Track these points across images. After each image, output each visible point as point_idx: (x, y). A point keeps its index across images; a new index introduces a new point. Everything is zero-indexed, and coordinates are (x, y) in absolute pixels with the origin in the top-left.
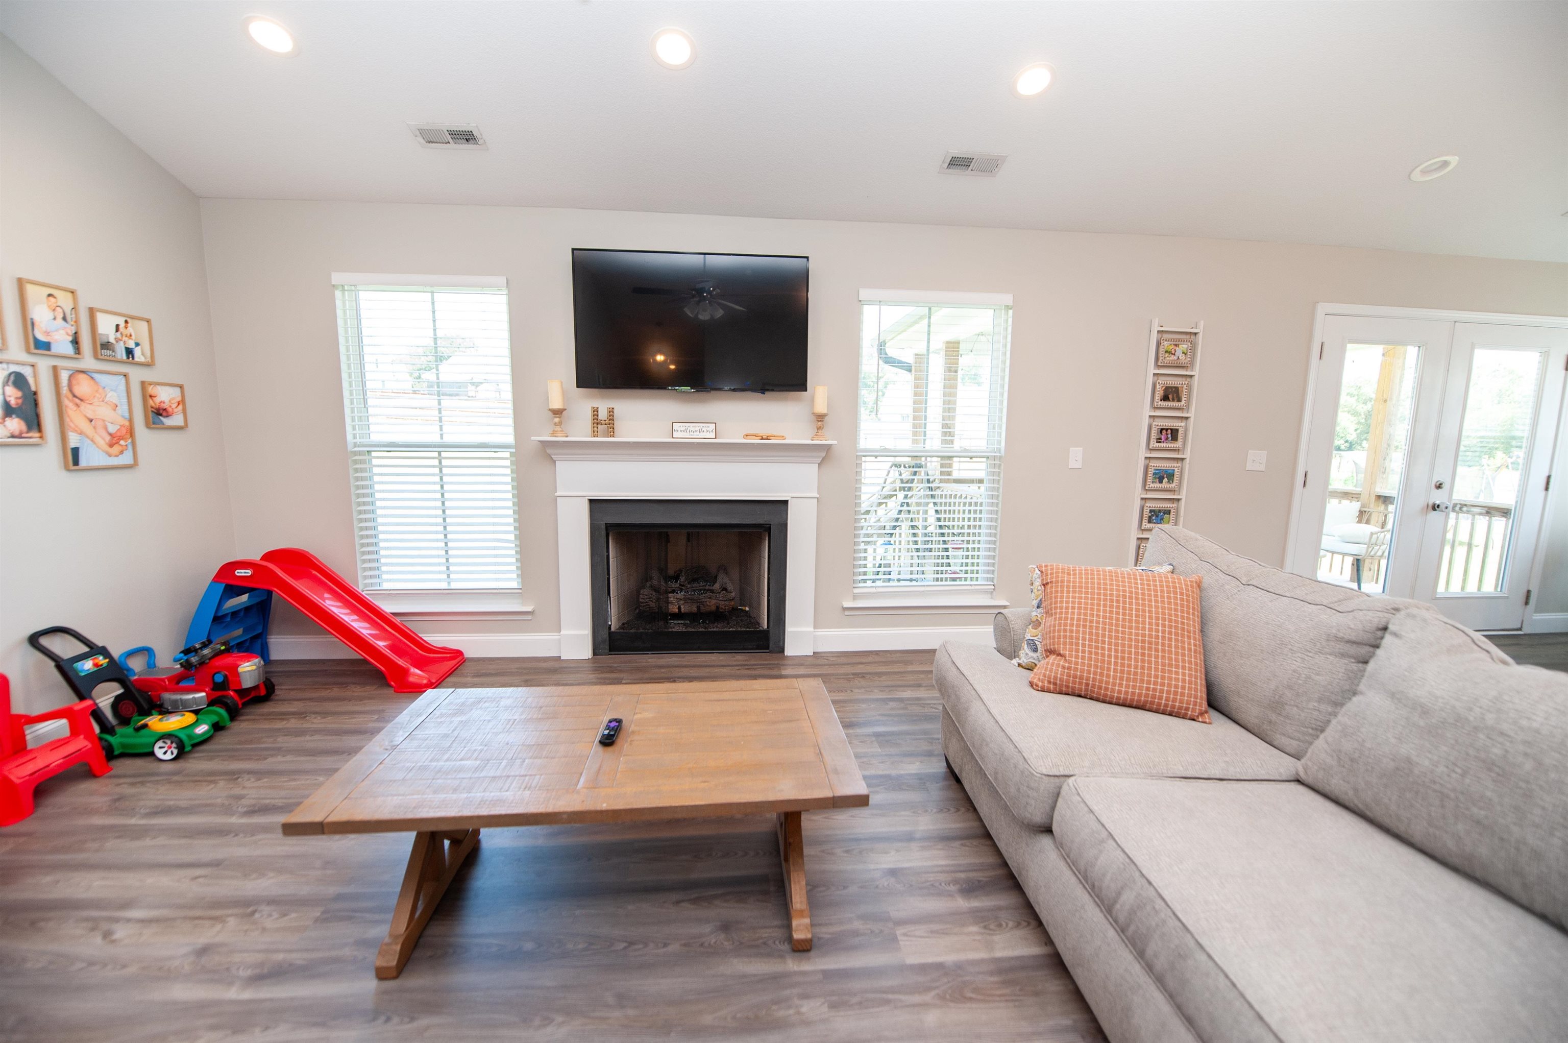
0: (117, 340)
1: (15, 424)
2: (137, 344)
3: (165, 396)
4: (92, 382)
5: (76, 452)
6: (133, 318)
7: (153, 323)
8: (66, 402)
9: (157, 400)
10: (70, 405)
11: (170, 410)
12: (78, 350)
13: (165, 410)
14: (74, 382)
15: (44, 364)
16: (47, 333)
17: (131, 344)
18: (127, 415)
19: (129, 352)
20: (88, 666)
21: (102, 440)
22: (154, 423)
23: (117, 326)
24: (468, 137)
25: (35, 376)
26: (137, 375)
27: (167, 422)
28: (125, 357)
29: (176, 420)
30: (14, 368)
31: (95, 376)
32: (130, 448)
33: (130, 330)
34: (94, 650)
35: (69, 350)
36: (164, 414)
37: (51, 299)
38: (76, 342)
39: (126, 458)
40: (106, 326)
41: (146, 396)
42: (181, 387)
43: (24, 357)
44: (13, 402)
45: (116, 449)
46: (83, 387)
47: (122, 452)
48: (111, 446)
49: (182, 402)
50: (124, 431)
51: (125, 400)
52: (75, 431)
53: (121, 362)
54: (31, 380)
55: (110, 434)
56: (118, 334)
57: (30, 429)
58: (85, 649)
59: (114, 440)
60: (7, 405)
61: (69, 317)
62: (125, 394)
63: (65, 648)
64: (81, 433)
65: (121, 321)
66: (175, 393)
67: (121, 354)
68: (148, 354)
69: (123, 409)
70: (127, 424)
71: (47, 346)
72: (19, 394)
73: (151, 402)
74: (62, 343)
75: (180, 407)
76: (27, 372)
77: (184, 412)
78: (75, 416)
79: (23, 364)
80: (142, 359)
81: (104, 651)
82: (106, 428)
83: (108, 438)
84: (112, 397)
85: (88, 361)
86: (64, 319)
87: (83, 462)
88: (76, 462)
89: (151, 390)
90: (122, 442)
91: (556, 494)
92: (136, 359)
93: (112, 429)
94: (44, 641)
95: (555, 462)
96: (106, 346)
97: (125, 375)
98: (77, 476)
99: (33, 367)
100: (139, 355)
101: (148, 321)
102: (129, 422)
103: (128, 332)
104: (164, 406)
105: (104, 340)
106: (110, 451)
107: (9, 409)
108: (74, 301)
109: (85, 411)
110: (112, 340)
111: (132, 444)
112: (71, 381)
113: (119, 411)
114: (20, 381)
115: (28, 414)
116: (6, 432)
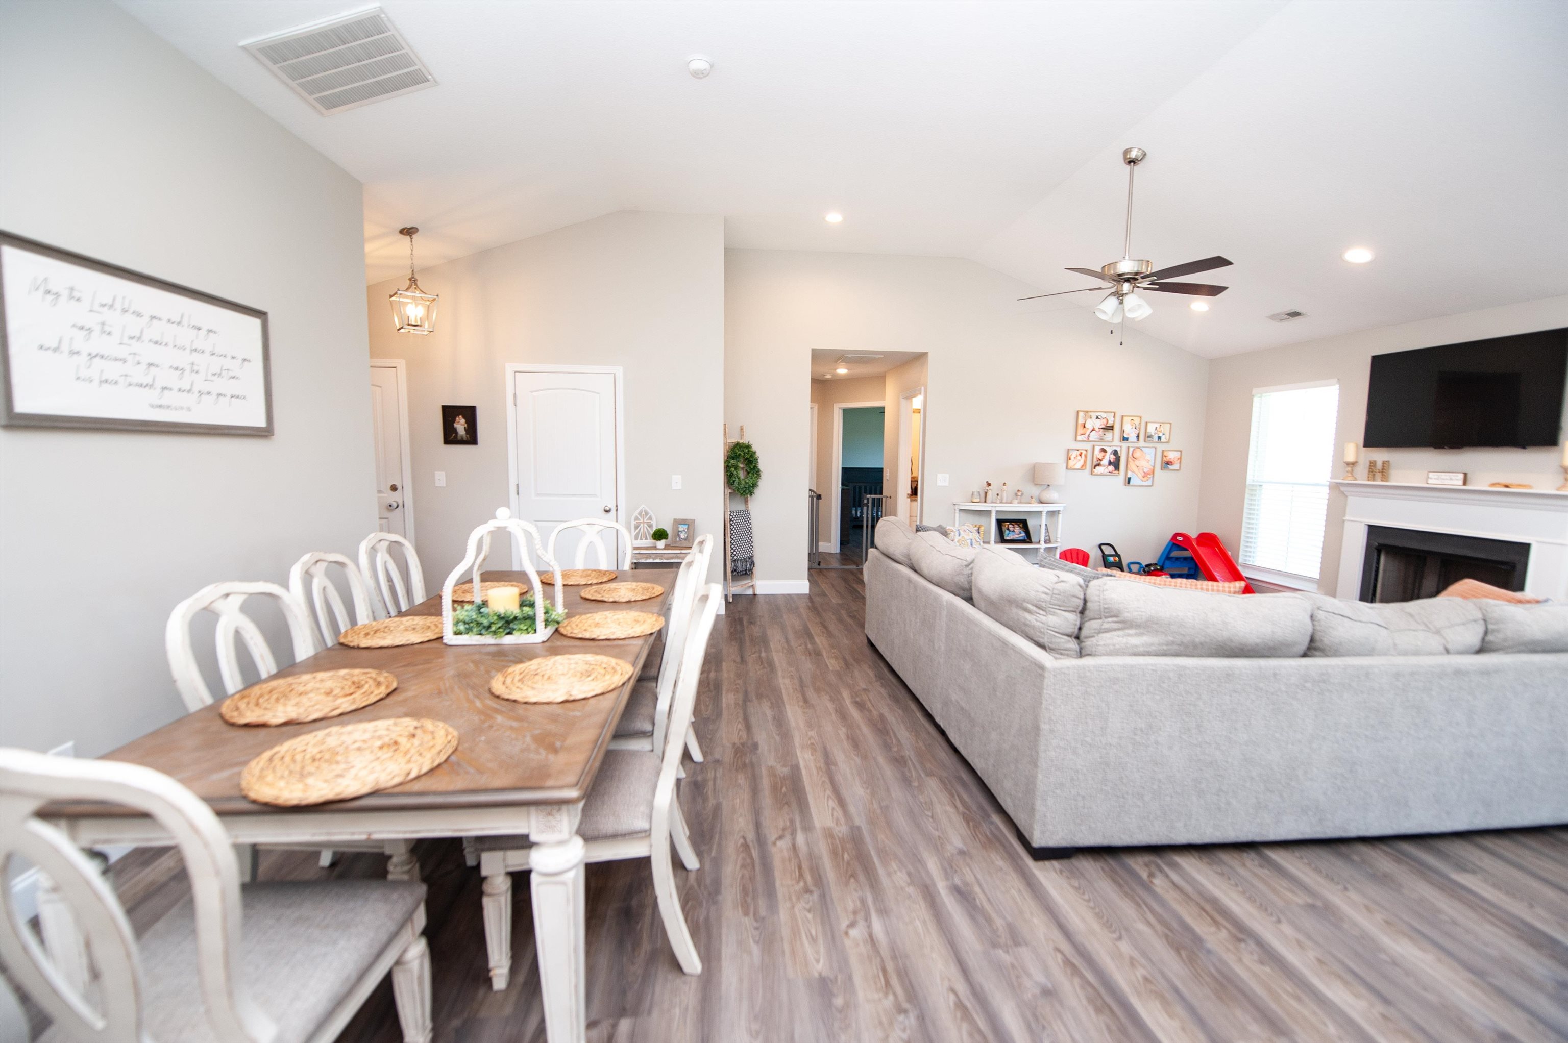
0: (1155, 433)
1: (1111, 468)
2: (1163, 434)
3: (1172, 456)
4: (1141, 451)
5: (1129, 479)
6: (1163, 423)
7: (1172, 424)
8: (1130, 459)
9: (1168, 458)
10: (1131, 461)
11: (1173, 462)
12: (1138, 440)
13: (1171, 462)
15: (1125, 445)
16: (1128, 434)
17: (1161, 435)
18: (1153, 464)
19: (1159, 438)
20: (1111, 559)
21: (1140, 475)
22: (1163, 468)
23: (1156, 428)
24: (1295, 314)
25: (1121, 450)
26: (1160, 447)
27: (1171, 467)
29: (1176, 466)
30: (1114, 448)
31: (1143, 449)
32: (1151, 478)
33: (1162, 429)
34: (1117, 555)
35: (1135, 439)
36: (1170, 464)
37: (1132, 421)
38: (1138, 437)
39: (1149, 483)
40: (1151, 429)
41: (1163, 456)
42: (1181, 451)
43: (1119, 444)
44: (1112, 460)
45: (1146, 478)
46: (1138, 454)
47: (1148, 480)
48: (1144, 477)
49: (1180, 458)
50: (1150, 471)
51: (1153, 459)
52: (1131, 471)
53: (1155, 442)
54: (1119, 452)
55: (1144, 473)
56: (1156, 431)
57: (1116, 469)
58: (1113, 553)
59: (1146, 475)
60: (1110, 461)
61: (1137, 427)
63: (1108, 551)
64: (1133, 472)
65: (1158, 425)
66: (1177, 454)
67: (1156, 439)
68: (1168, 438)
69: (1152, 463)
70: (1152, 468)
71: (1127, 439)
72: (1115, 457)
73: (1165, 459)
74: (1133, 438)
75: (1179, 461)
76: (1118, 449)
77: (1180, 463)
78: (1132, 465)
80: (1165, 441)
81: (1119, 556)
82: (1143, 470)
83: (1143, 474)
84: (1148, 457)
85: (1141, 443)
86: (1135, 428)
87: (1131, 483)
88: (1129, 483)
89: (1165, 454)
90: (1149, 476)
91: (1344, 519)
92: (1162, 441)
93: (1146, 470)
94: (1103, 547)
95: (1346, 496)
96: (1150, 436)
97: (1155, 448)
98: (1128, 488)
99: (1121, 447)
100: (1163, 439)
101: (1170, 424)
102: (1154, 467)
103: (1160, 430)
104: (1171, 460)
105: (1149, 434)
106: (1143, 479)
107: (1110, 463)
108: (1141, 420)
109: (1137, 463)
110: (1153, 434)
111: (1153, 476)
112: (1133, 452)
113: (1150, 463)
114: (1115, 453)
115: (1116, 464)
116: (1107, 471)
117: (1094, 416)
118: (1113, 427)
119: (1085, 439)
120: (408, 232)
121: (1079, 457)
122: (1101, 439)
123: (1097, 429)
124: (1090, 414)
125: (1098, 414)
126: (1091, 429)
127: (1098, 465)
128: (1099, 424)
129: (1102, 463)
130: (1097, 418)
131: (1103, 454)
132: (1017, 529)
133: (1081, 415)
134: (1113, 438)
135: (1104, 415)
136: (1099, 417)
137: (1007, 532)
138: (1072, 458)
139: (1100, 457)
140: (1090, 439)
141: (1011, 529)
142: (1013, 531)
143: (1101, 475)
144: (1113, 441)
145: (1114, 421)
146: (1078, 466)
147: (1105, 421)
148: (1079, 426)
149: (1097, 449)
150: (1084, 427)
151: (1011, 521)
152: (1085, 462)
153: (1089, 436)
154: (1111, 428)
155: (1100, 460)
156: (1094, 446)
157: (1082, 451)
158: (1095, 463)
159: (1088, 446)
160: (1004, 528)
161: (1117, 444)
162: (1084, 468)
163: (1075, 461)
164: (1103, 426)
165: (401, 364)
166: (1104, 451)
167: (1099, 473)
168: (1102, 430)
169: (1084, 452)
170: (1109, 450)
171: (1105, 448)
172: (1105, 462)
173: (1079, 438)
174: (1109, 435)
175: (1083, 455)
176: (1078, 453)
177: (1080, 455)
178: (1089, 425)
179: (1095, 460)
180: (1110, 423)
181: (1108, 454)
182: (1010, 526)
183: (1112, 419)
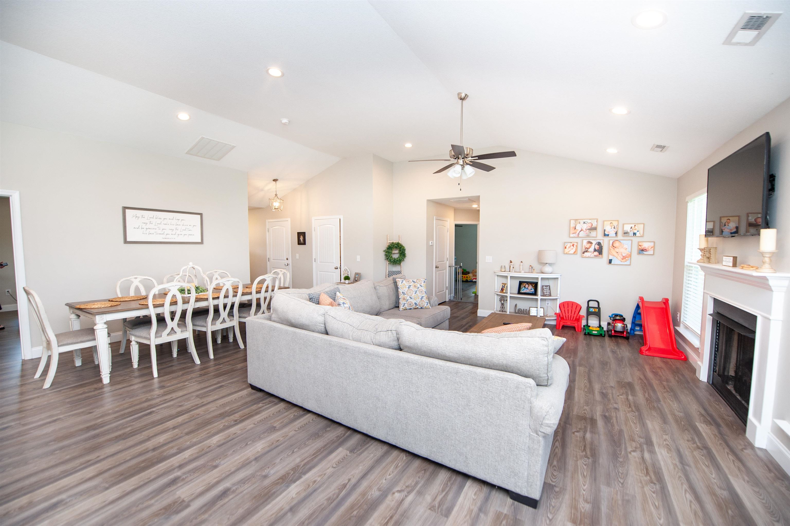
0: (630, 231)
1: (596, 253)
2: (638, 231)
3: (645, 245)
4: (620, 243)
5: (611, 260)
6: (637, 224)
7: (646, 224)
8: (610, 248)
9: (643, 247)
10: (612, 249)
11: (648, 250)
12: (617, 235)
14: (614, 243)
15: (606, 239)
16: (609, 232)
17: (635, 231)
18: (630, 251)
19: (634, 234)
20: (592, 309)
21: (620, 257)
22: (639, 253)
23: (631, 227)
25: (603, 242)
26: (635, 240)
27: (645, 253)
28: (632, 235)
29: (651, 252)
30: (598, 241)
31: (621, 241)
32: (629, 260)
33: (636, 227)
35: (615, 235)
36: (645, 251)
37: (611, 224)
38: (616, 233)
39: (628, 263)
40: (627, 228)
41: (639, 245)
42: (654, 242)
43: (602, 238)
44: (596, 249)
45: (624, 260)
46: (616, 244)
47: (626, 261)
48: (623, 259)
49: (654, 247)
50: (628, 255)
51: (630, 247)
52: (612, 255)
53: (631, 236)
54: (602, 244)
56: (631, 229)
57: (600, 254)
58: (597, 306)
59: (624, 258)
60: (595, 249)
61: (615, 228)
62: (630, 245)
64: (614, 256)
65: (633, 226)
66: (652, 244)
67: (631, 234)
68: (642, 233)
69: (629, 250)
70: (630, 253)
71: (608, 235)
72: (599, 247)
73: (640, 247)
74: (612, 234)
75: (653, 249)
76: (601, 242)
77: (654, 250)
78: (613, 252)
79: (601, 240)
80: (639, 235)
81: (599, 309)
82: (621, 254)
83: (622, 257)
84: (626, 246)
85: (620, 237)
86: (614, 228)
87: (613, 262)
88: (610, 263)
89: (641, 244)
90: (627, 258)
91: (704, 291)
92: (637, 235)
93: (624, 255)
96: (627, 233)
97: (632, 240)
98: (610, 266)
99: (603, 240)
100: (638, 234)
101: (644, 224)
102: (631, 253)
103: (635, 228)
104: (646, 248)
105: (626, 231)
106: (623, 261)
107: (595, 250)
108: (618, 223)
109: (617, 250)
110: (629, 231)
111: (631, 259)
112: (613, 243)
113: (627, 250)
114: (599, 244)
115: (600, 251)
116: (593, 255)
117: (582, 222)
118: (596, 228)
119: (576, 236)
120: (275, 180)
121: (572, 247)
122: (588, 236)
123: (584, 230)
124: (579, 221)
125: (584, 221)
126: (580, 229)
127: (587, 251)
128: (585, 227)
129: (589, 250)
130: (584, 223)
131: (589, 245)
132: (530, 287)
133: (572, 222)
134: (597, 235)
135: (589, 221)
136: (586, 222)
137: (524, 288)
138: (567, 247)
139: (588, 246)
140: (580, 236)
141: (526, 287)
142: (527, 288)
143: (589, 257)
144: (598, 236)
145: (597, 225)
146: (572, 252)
147: (590, 225)
148: (571, 228)
149: (585, 242)
150: (575, 229)
151: (527, 283)
152: (576, 250)
153: (579, 234)
154: (595, 229)
155: (588, 249)
156: (583, 240)
157: (574, 243)
158: (583, 251)
159: (579, 240)
160: (522, 286)
161: (600, 237)
162: (576, 253)
163: (569, 249)
164: (589, 228)
165: (289, 219)
166: (591, 243)
167: (587, 256)
168: (588, 230)
169: (575, 244)
170: (594, 242)
171: (591, 241)
172: (592, 249)
173: (572, 235)
174: (593, 233)
175: (575, 246)
176: (571, 244)
177: (573, 245)
178: (579, 228)
179: (584, 248)
180: (594, 225)
181: (593, 245)
182: (526, 285)
183: (596, 223)
